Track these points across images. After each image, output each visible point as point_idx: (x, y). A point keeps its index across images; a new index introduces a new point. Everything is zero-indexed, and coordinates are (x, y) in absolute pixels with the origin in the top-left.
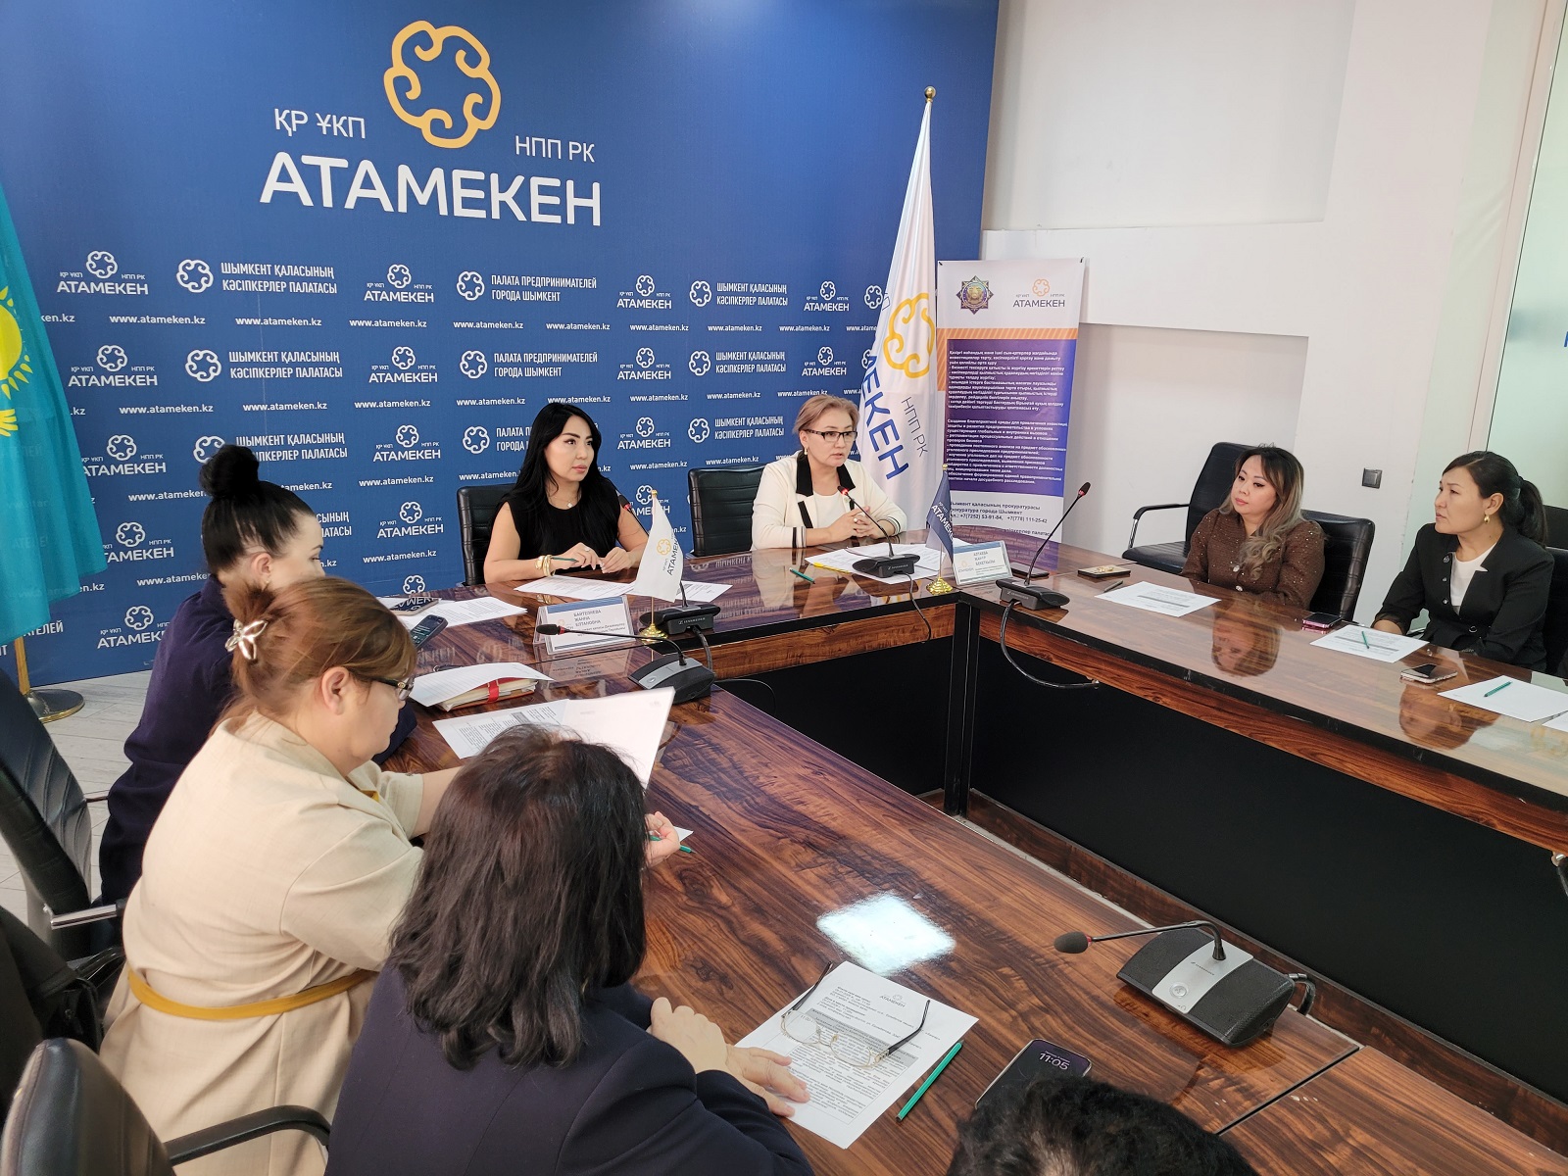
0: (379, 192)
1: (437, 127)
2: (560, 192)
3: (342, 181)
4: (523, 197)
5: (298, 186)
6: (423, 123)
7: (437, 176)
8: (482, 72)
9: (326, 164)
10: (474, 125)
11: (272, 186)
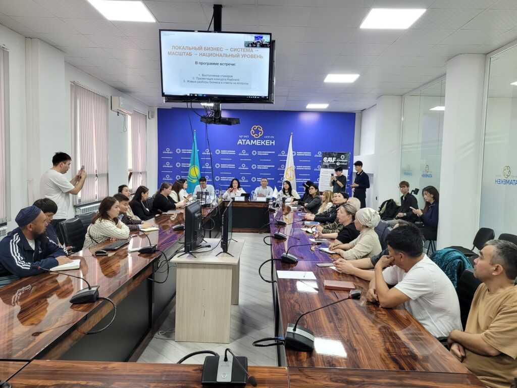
0: (249, 143)
1: (256, 136)
2: (270, 142)
3: (245, 142)
4: (265, 143)
5: (241, 143)
6: (254, 136)
7: (255, 141)
8: (261, 130)
9: (244, 140)
10: (260, 135)
11: (239, 143)
